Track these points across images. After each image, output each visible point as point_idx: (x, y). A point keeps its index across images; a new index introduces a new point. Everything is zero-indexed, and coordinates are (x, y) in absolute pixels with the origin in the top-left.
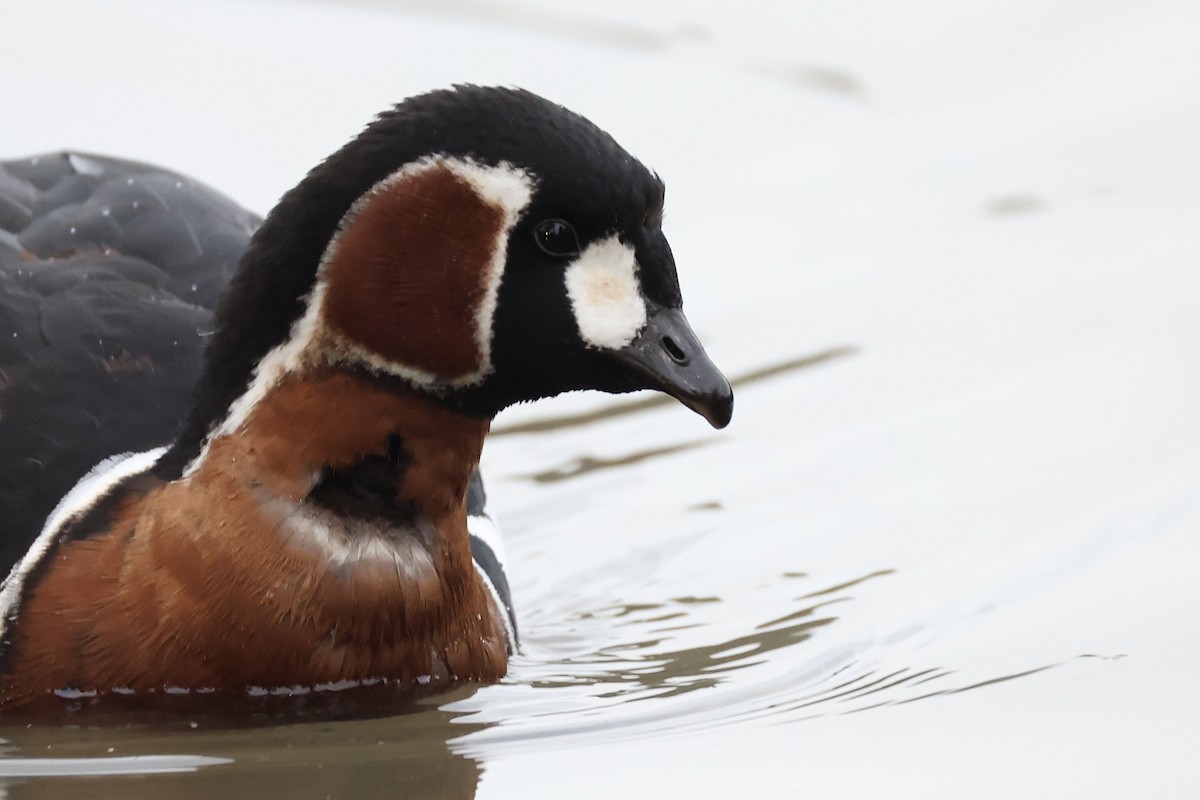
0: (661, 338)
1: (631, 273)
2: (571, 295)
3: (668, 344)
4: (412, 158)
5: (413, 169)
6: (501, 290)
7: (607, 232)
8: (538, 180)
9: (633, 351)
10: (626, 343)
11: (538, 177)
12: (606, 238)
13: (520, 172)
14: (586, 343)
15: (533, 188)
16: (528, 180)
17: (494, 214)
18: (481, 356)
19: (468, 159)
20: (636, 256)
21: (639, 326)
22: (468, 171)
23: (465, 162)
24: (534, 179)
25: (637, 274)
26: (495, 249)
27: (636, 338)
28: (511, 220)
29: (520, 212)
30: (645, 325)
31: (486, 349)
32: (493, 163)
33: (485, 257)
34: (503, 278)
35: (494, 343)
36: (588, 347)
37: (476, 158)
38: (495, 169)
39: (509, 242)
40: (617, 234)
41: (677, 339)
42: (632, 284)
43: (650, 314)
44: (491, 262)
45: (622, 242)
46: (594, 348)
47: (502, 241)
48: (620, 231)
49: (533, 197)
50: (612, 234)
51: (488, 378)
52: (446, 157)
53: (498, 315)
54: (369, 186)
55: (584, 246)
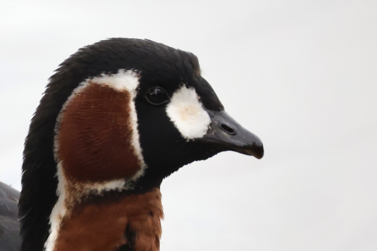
0: (220, 125)
1: (197, 100)
2: (172, 120)
3: (225, 127)
4: (76, 85)
5: (78, 90)
6: (139, 128)
7: (180, 86)
8: (140, 72)
9: (209, 136)
10: (205, 133)
11: (139, 70)
12: (180, 88)
13: (130, 72)
14: (186, 139)
15: (139, 76)
16: (135, 74)
17: (124, 95)
18: (140, 161)
19: (103, 75)
20: (197, 92)
21: (208, 124)
22: (105, 80)
23: (102, 76)
24: (137, 72)
25: (199, 100)
26: (130, 110)
27: (209, 130)
28: (133, 95)
29: (136, 90)
30: (211, 122)
31: (141, 158)
32: (116, 72)
33: (127, 115)
34: (138, 122)
35: (143, 153)
36: (188, 141)
37: (106, 73)
38: (118, 75)
39: (136, 105)
40: (184, 85)
41: (228, 124)
42: (199, 106)
43: (211, 117)
44: (130, 117)
45: (187, 87)
46: (191, 140)
47: (132, 105)
48: (185, 83)
49: (140, 81)
50: (182, 85)
51: (146, 170)
52: (92, 78)
53: (142, 140)
54: (60, 107)
55: (171, 95)
